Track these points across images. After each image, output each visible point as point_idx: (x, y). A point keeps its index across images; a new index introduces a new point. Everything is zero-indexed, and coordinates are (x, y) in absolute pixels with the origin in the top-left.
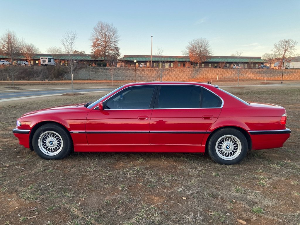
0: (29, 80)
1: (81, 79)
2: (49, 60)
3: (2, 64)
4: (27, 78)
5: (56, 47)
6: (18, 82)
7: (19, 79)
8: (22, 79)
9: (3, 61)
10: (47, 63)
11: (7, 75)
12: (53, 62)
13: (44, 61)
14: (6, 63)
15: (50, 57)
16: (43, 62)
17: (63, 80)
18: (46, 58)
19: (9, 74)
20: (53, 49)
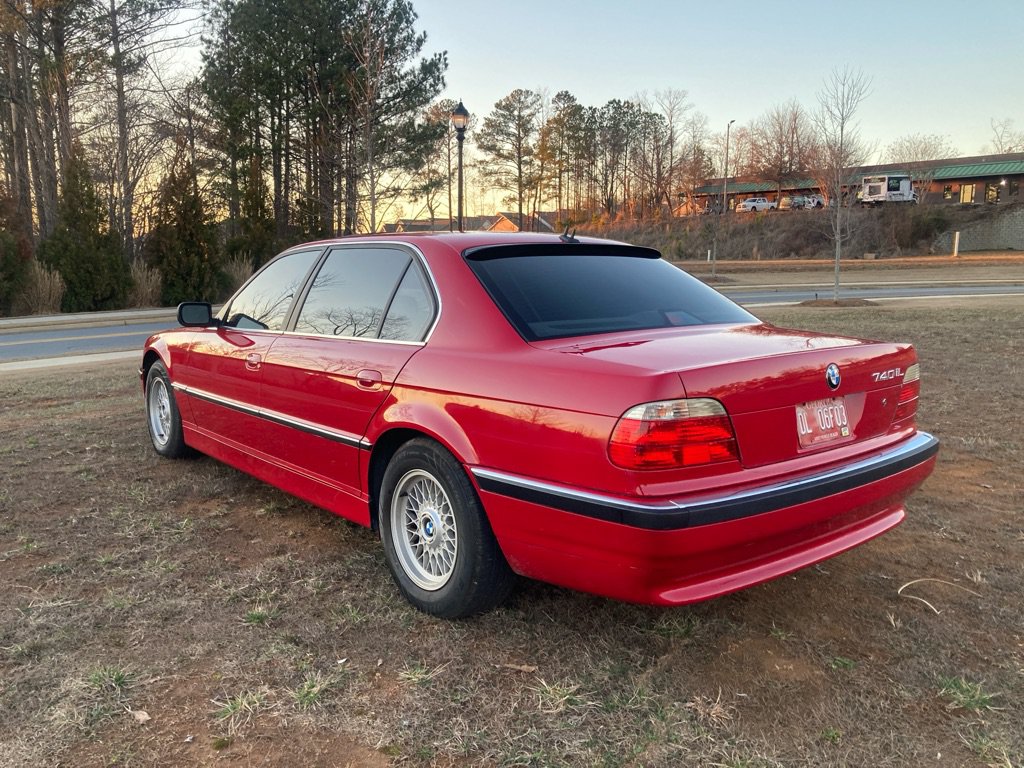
0: (812, 255)
1: (1011, 249)
2: (893, 183)
3: (750, 208)
4: (809, 249)
5: (921, 135)
6: (782, 261)
7: (787, 255)
8: (793, 254)
9: (754, 201)
10: (883, 194)
11: (756, 243)
12: (906, 192)
13: (873, 191)
14: (763, 205)
15: (894, 174)
16: (870, 193)
17: (930, 254)
18: (883, 180)
19: (762, 239)
20: (908, 144)
